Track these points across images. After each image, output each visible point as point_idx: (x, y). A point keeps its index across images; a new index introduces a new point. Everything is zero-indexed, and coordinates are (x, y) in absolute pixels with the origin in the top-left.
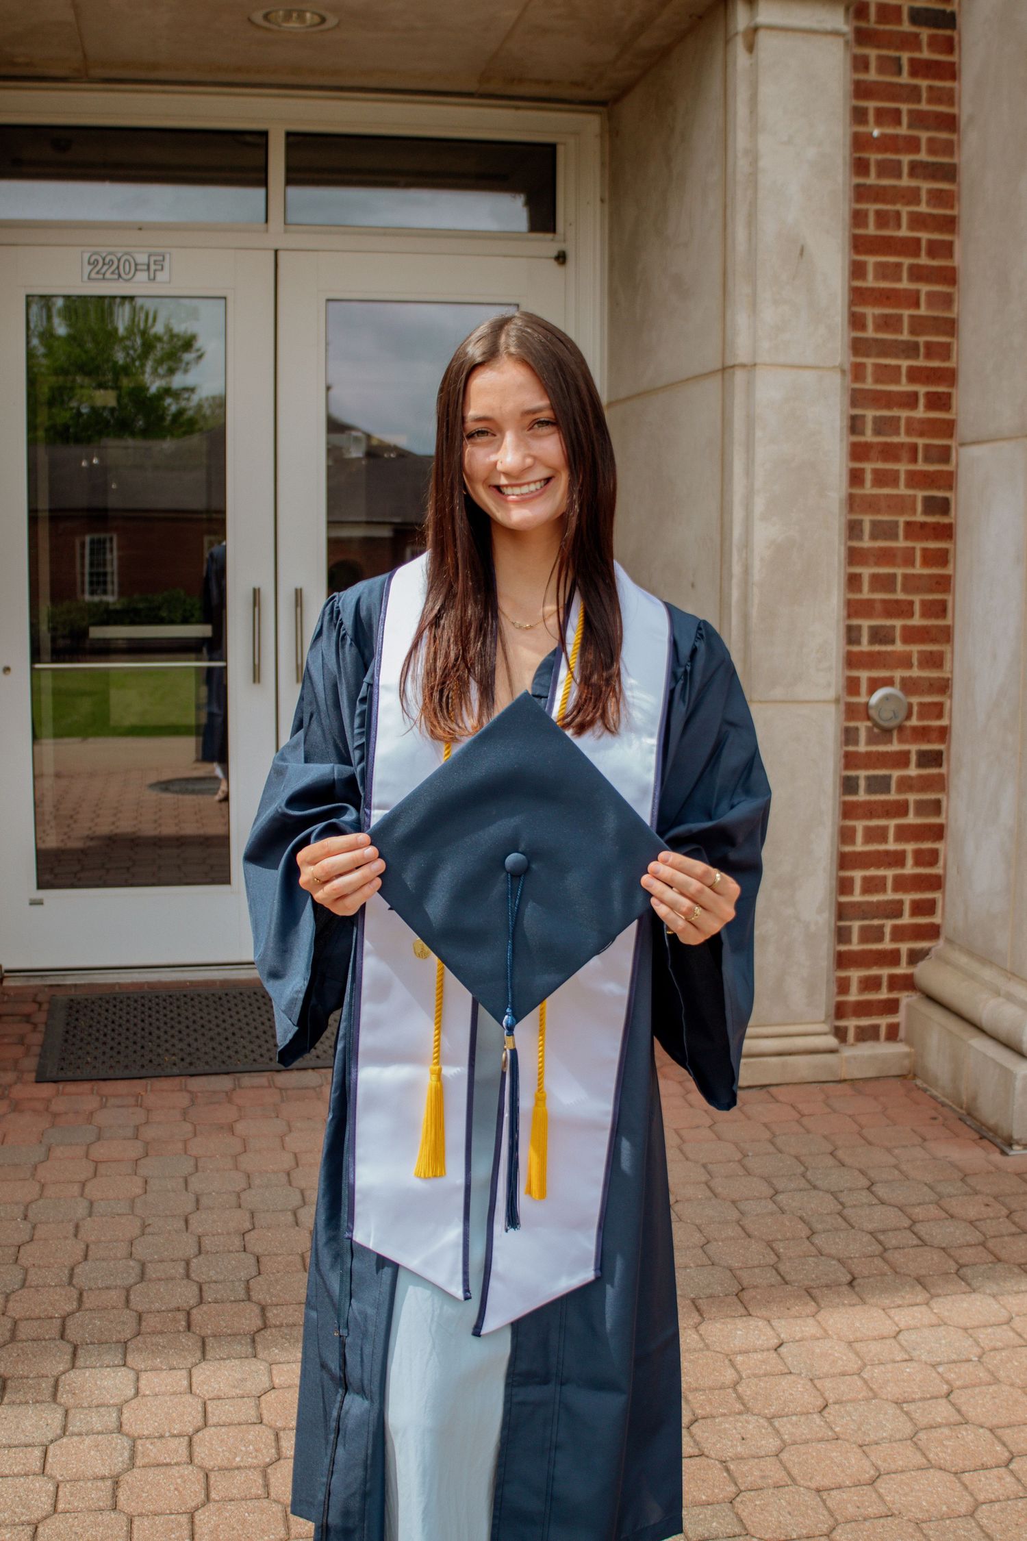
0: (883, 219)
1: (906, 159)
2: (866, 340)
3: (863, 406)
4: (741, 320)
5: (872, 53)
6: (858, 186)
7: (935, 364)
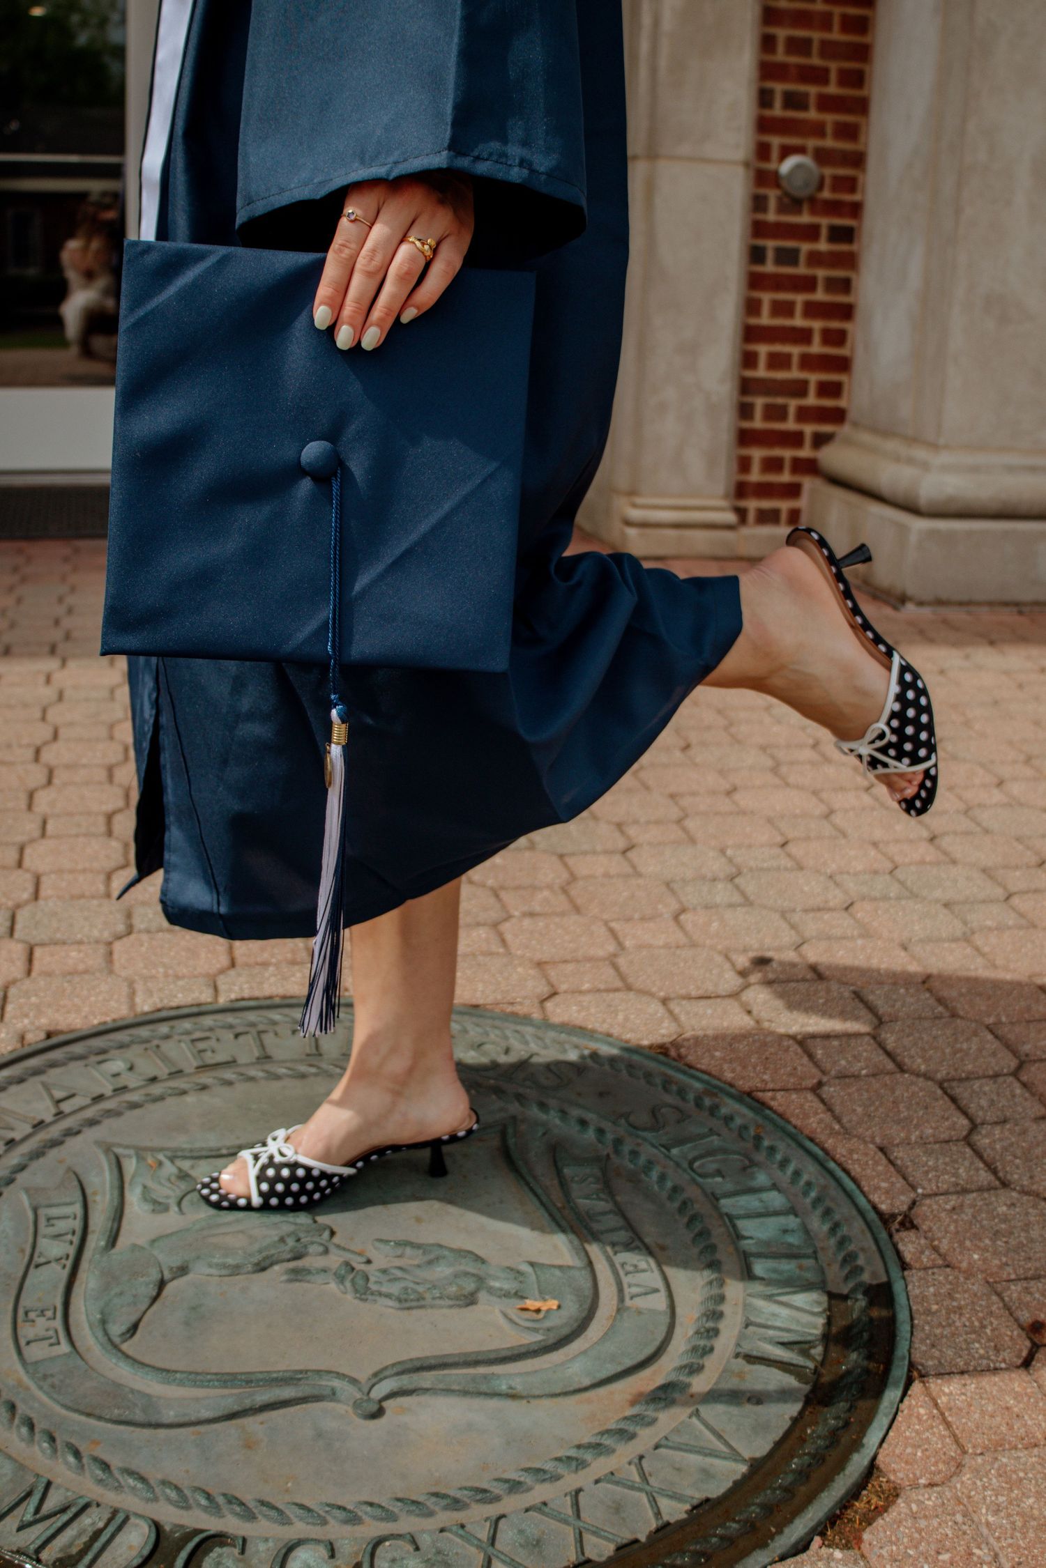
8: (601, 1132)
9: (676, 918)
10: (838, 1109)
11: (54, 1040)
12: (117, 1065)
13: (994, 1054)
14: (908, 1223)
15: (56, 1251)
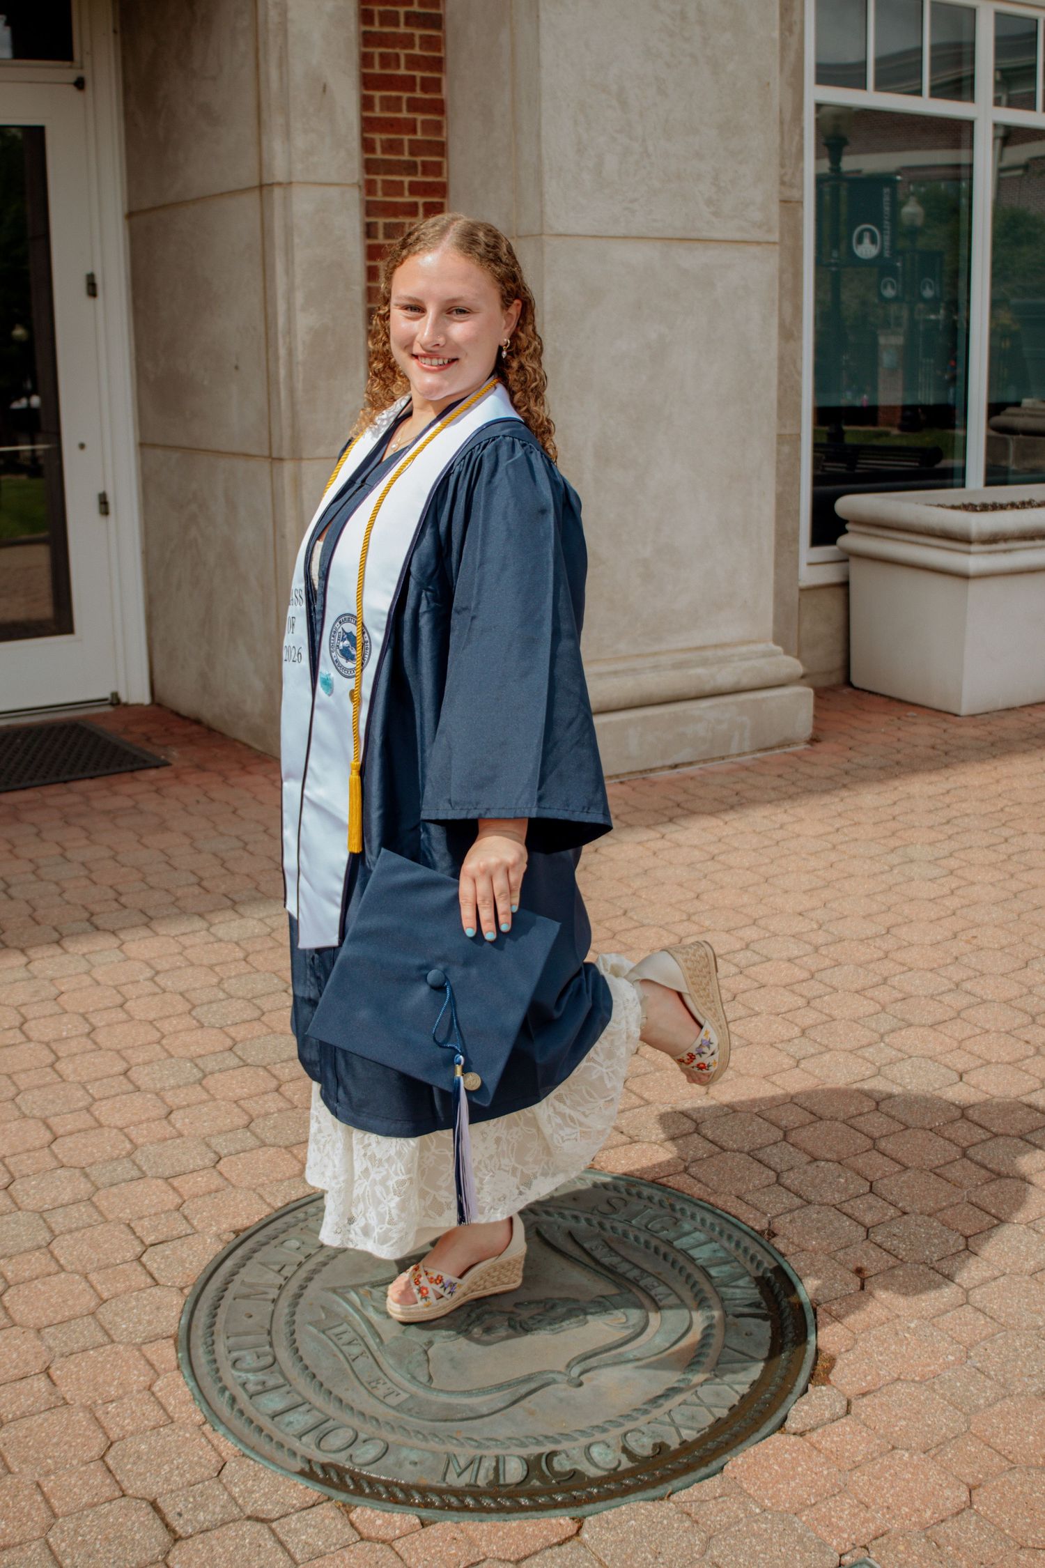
0: (386, 60)
1: (402, 10)
2: (376, 160)
3: (375, 215)
4: (276, 147)
6: (365, 33)
7: (430, 179)
8: (588, 1220)
10: (704, 1180)
11: (243, 1235)
12: (294, 1243)
13: (768, 1130)
14: (773, 1234)
15: (355, 1350)
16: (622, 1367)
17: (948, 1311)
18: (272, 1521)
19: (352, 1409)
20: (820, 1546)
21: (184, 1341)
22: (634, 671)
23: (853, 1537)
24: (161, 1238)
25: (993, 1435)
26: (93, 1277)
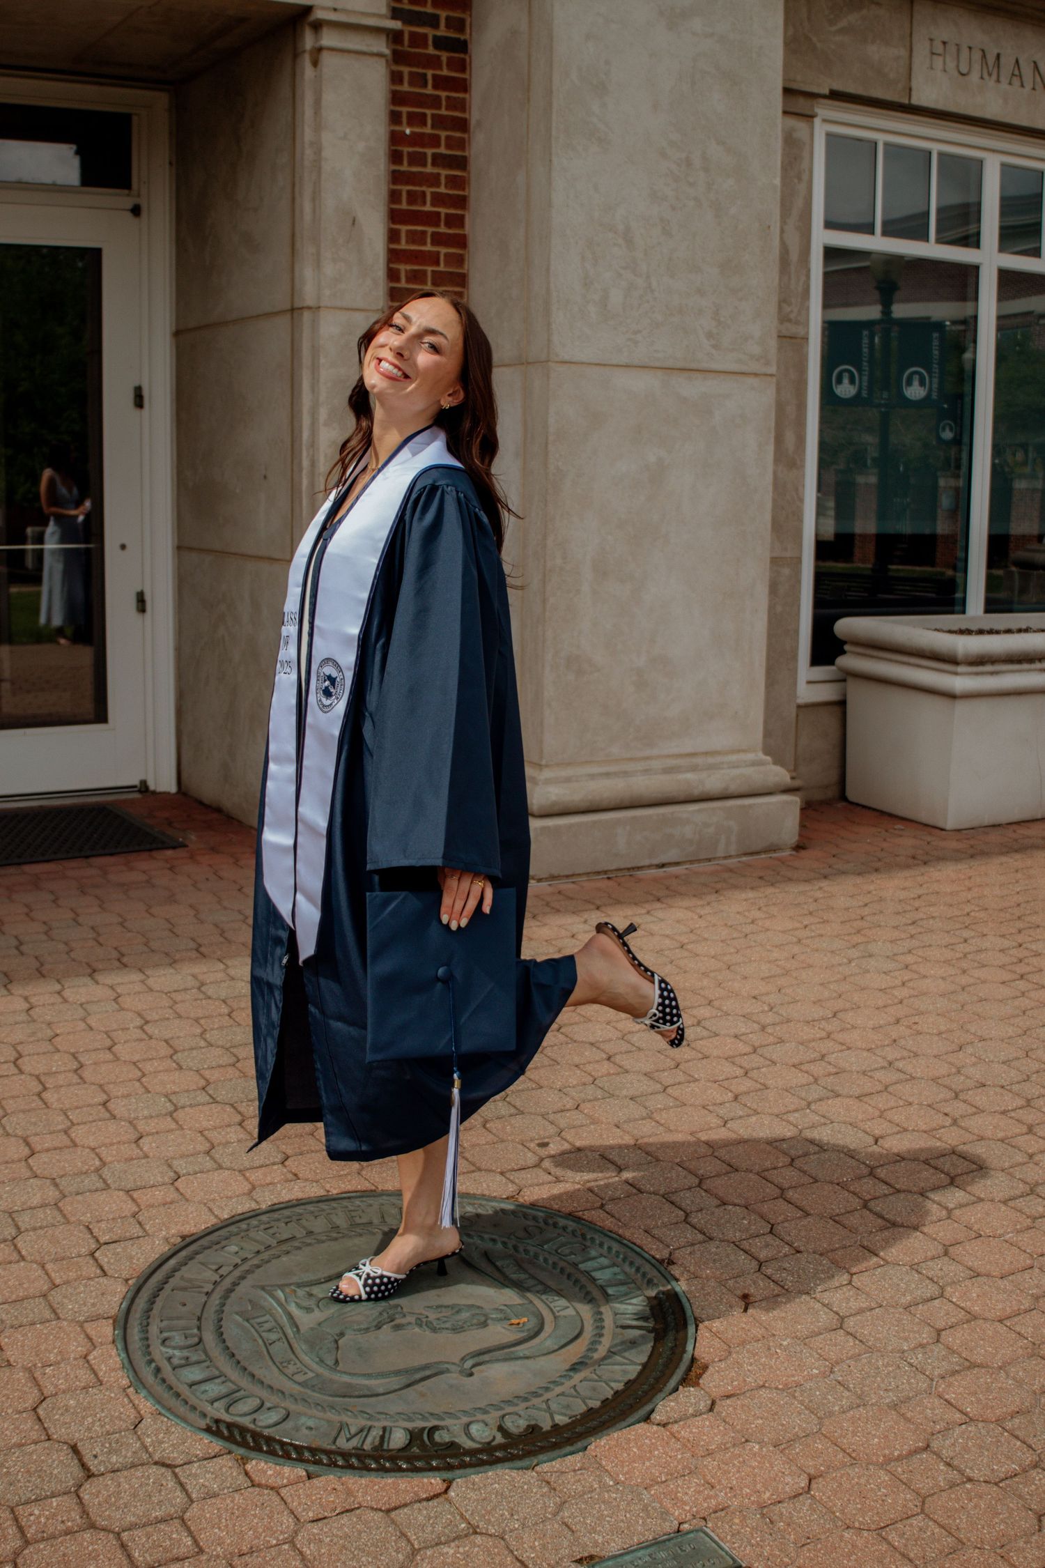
0: (412, 198)
1: (430, 152)
2: (400, 289)
4: (307, 273)
5: (406, 70)
6: (394, 172)
8: (504, 1243)
9: (484, 1126)
10: (617, 1216)
11: (188, 1240)
12: (234, 1248)
13: (685, 1177)
14: (671, 1262)
15: (273, 1336)
16: (513, 1363)
17: (821, 1334)
18: (176, 1467)
19: (262, 1383)
20: (662, 1514)
21: (122, 1322)
22: (626, 774)
23: (695, 1509)
24: (115, 1238)
25: (841, 1436)
26: (49, 1267)
